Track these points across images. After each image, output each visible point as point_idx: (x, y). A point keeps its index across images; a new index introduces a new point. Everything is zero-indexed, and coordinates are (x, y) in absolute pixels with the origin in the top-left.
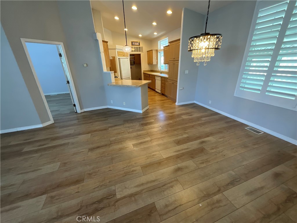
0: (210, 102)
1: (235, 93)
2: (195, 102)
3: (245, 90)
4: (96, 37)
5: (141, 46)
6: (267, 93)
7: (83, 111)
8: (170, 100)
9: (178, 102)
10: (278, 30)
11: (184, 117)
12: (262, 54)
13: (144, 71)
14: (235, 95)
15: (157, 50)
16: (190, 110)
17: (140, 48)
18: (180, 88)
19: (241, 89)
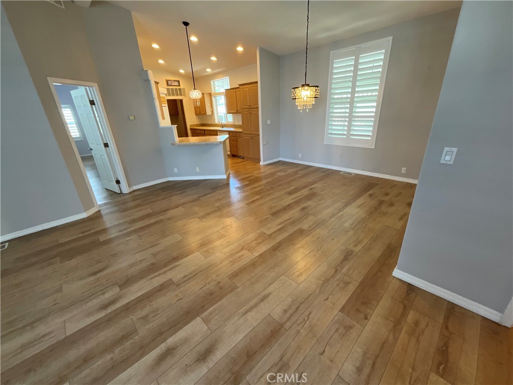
0: (300, 156)
1: (325, 141)
2: (281, 159)
3: (333, 136)
4: (148, 77)
5: (182, 86)
6: (351, 137)
7: (132, 189)
8: (249, 162)
9: (264, 161)
10: (350, 81)
11: (280, 174)
12: (341, 102)
13: (191, 126)
14: (325, 143)
15: (210, 93)
16: (281, 168)
17: (180, 89)
18: (264, 143)
19: (330, 135)
